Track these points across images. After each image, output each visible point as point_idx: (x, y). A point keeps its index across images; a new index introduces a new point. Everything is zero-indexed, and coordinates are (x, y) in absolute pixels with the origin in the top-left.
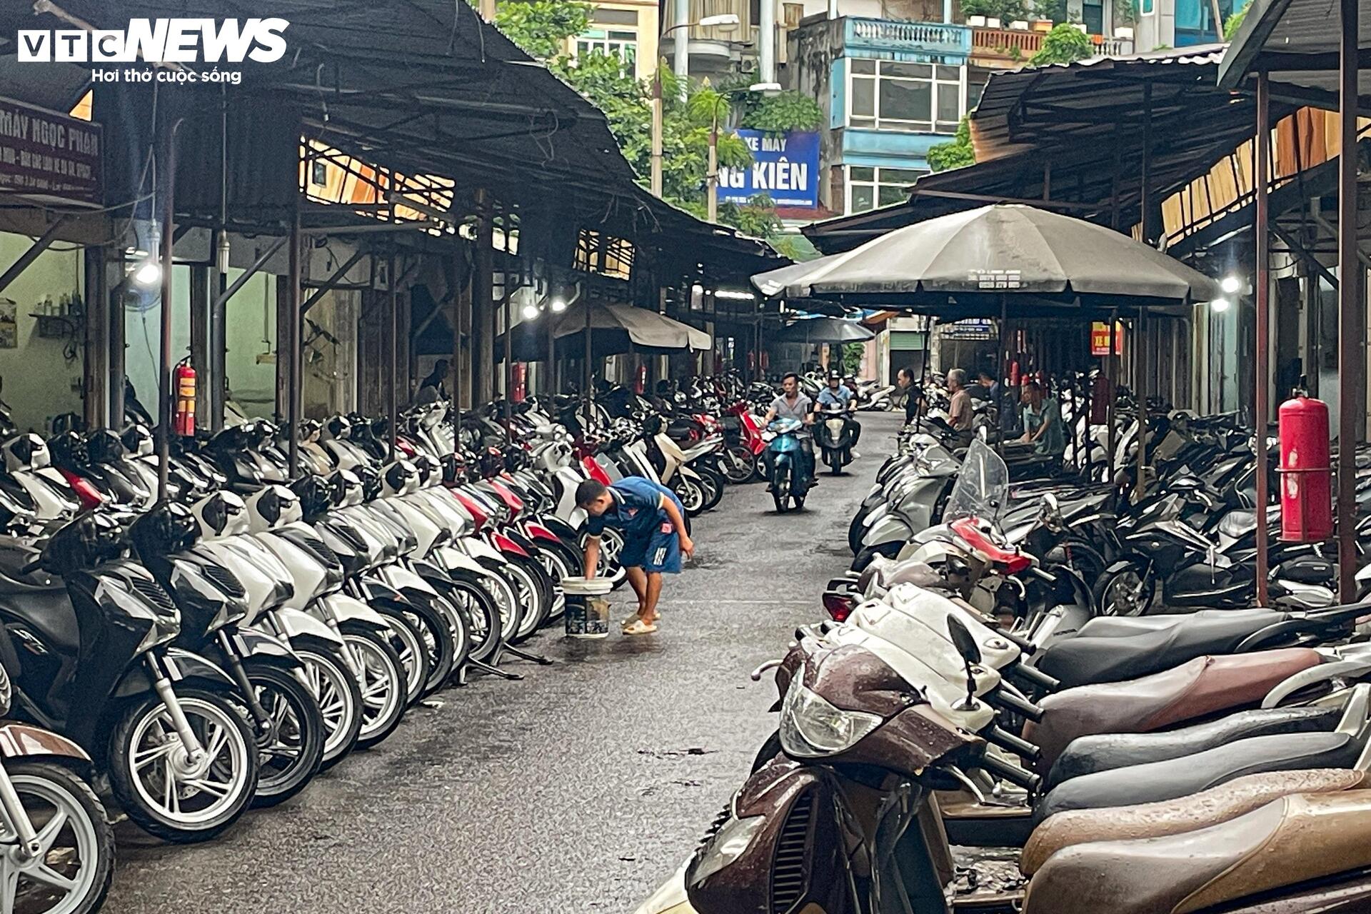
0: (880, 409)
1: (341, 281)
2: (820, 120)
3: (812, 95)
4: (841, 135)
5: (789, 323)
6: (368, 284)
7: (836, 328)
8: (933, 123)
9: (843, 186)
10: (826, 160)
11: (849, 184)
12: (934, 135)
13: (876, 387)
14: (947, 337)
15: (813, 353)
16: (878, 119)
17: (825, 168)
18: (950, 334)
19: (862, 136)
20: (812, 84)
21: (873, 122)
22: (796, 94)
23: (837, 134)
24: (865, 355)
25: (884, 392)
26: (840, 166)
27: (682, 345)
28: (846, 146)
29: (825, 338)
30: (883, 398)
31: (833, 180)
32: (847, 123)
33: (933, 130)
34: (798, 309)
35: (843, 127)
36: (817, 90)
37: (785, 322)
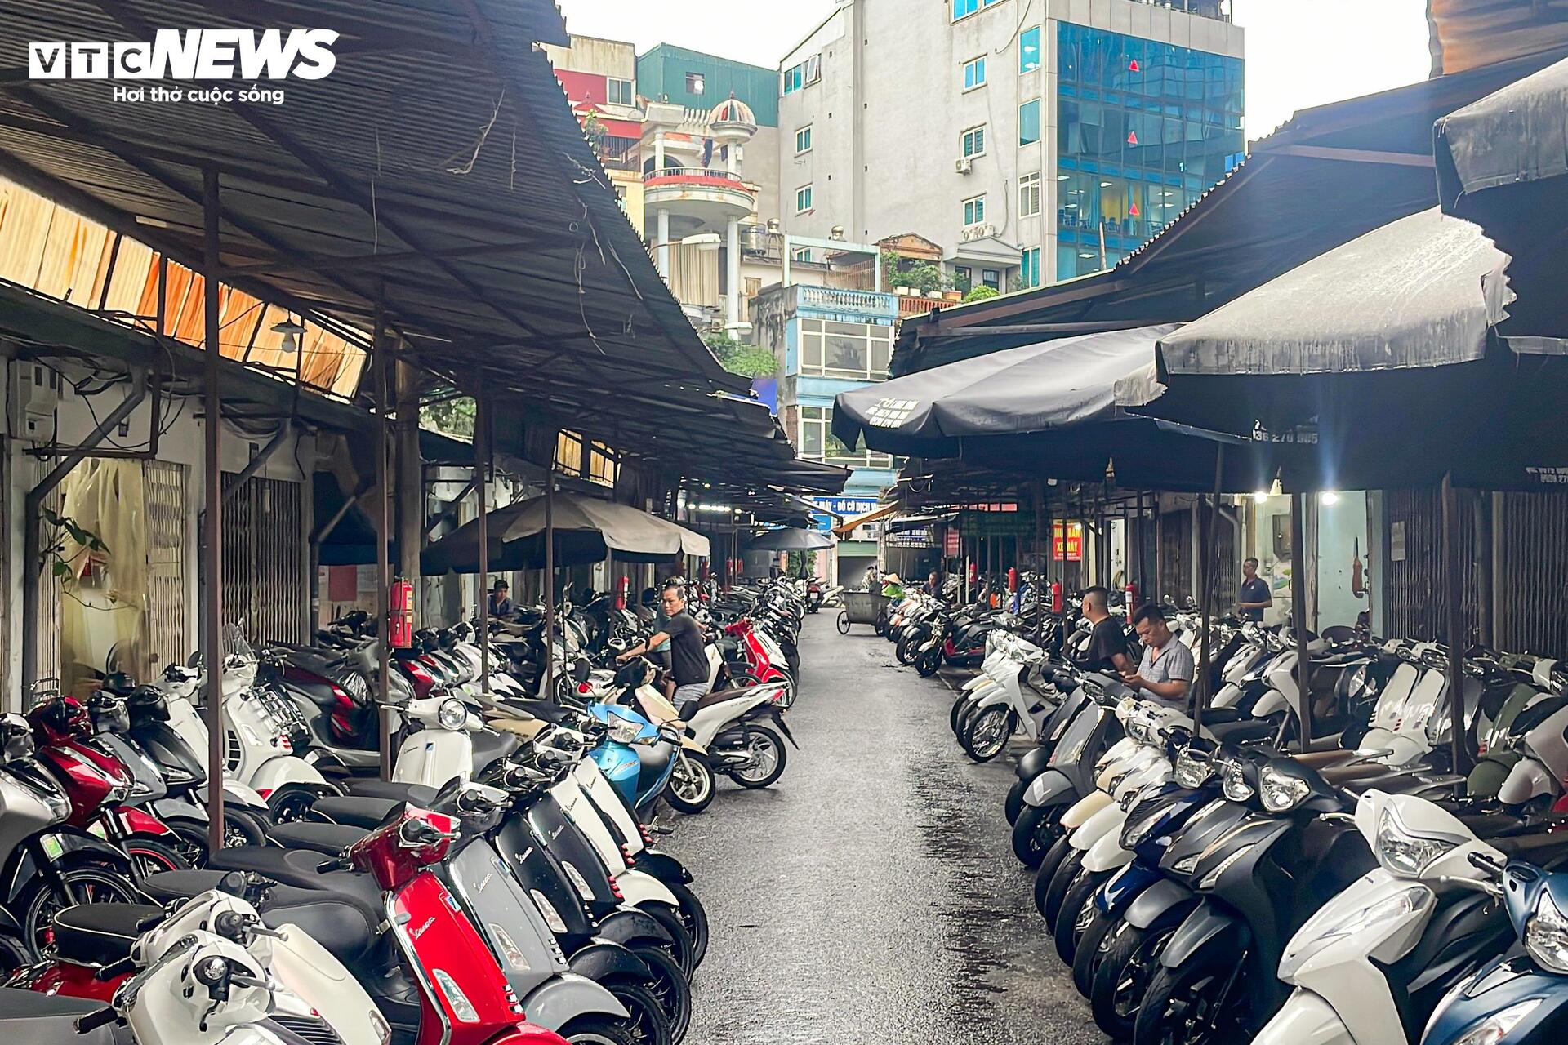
0: (832, 606)
1: (104, 444)
2: (776, 369)
3: (770, 349)
4: (795, 381)
5: (759, 533)
6: (146, 448)
7: (802, 537)
8: (868, 372)
9: (796, 422)
10: (782, 402)
11: (801, 421)
12: (869, 381)
13: (827, 587)
14: (891, 545)
15: (774, 560)
16: (824, 369)
17: (781, 408)
18: (894, 543)
19: (812, 382)
20: (770, 341)
21: (821, 371)
22: (757, 347)
23: (791, 380)
24: (817, 561)
25: (835, 592)
26: (794, 406)
27: (673, 550)
28: (799, 389)
29: (784, 546)
30: (834, 596)
31: (788, 417)
32: (800, 372)
33: (868, 378)
34: (765, 522)
35: (796, 375)
36: (773, 345)
37: (754, 532)
